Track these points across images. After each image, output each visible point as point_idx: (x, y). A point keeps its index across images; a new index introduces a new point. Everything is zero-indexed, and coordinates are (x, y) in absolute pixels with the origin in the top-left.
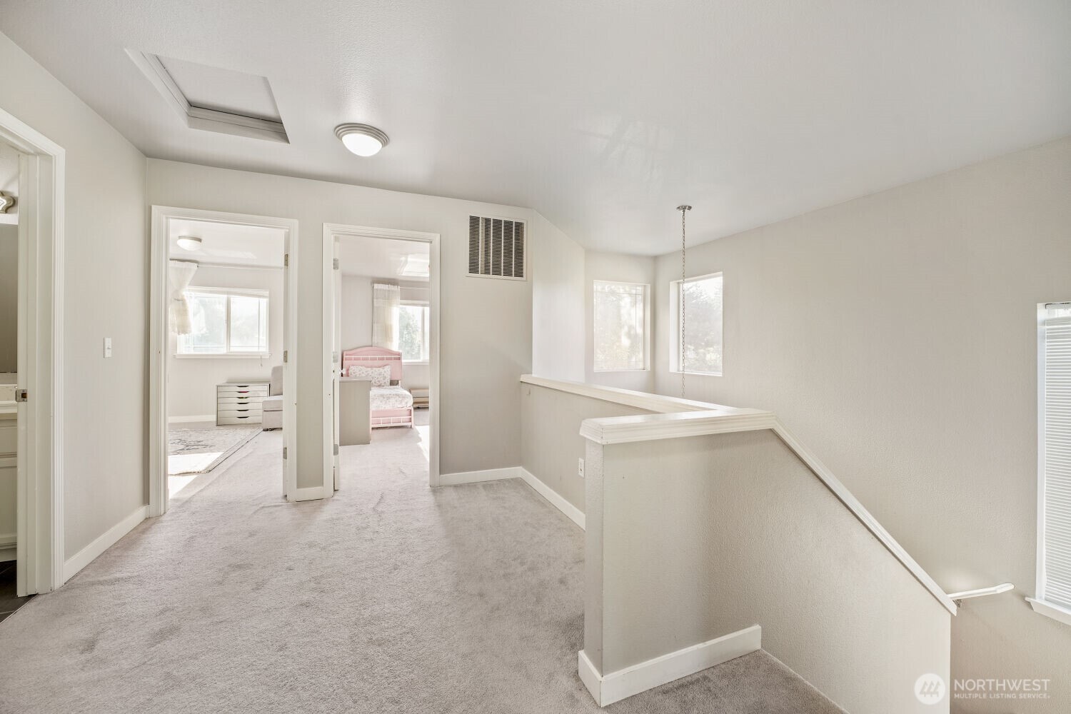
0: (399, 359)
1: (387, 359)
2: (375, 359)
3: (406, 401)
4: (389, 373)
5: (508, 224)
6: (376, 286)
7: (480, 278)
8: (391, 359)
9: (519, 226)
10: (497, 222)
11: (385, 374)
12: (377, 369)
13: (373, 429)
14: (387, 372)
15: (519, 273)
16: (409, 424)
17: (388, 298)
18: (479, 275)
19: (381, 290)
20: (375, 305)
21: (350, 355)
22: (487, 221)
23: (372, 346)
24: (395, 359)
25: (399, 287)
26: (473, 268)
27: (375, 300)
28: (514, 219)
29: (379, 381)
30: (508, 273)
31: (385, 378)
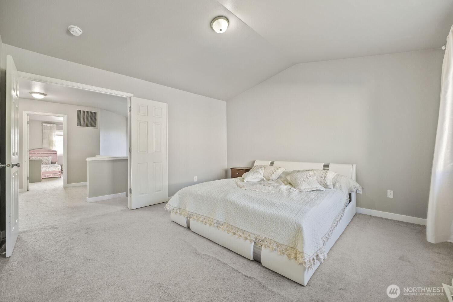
0: (56, 153)
1: (50, 154)
2: (44, 154)
3: (58, 168)
4: (51, 159)
5: (91, 113)
6: (44, 124)
7: (81, 128)
8: (52, 153)
9: (95, 113)
10: (87, 112)
11: (49, 160)
12: (45, 158)
13: (42, 178)
14: (50, 159)
15: (95, 126)
16: (60, 176)
17: (51, 129)
18: (81, 127)
19: (47, 126)
20: (44, 132)
21: (31, 152)
22: (84, 112)
23: (42, 148)
24: (54, 153)
25: (56, 125)
26: (79, 125)
27: (44, 130)
28: (93, 111)
29: (46, 162)
30: (91, 126)
31: (49, 161)
